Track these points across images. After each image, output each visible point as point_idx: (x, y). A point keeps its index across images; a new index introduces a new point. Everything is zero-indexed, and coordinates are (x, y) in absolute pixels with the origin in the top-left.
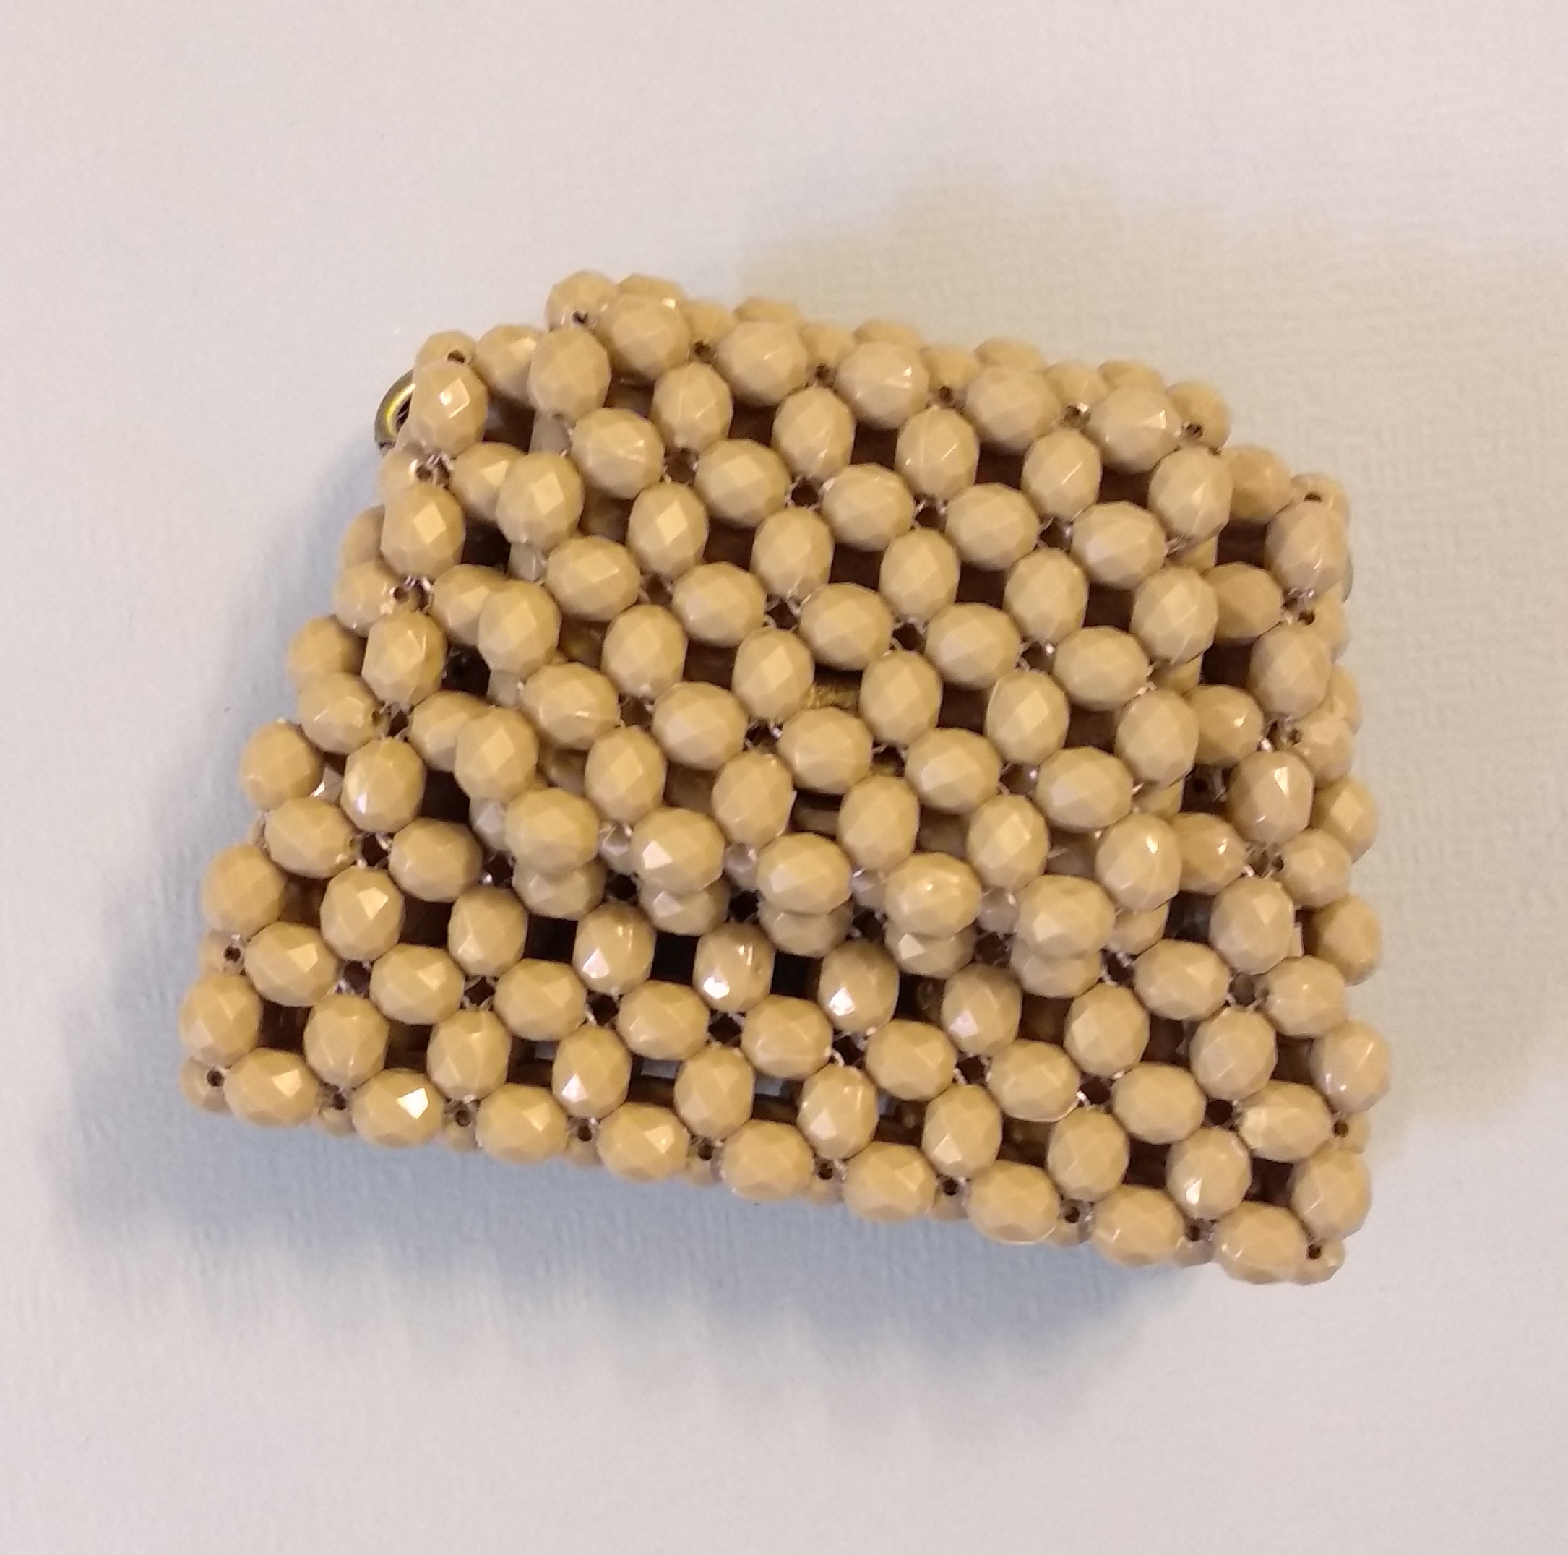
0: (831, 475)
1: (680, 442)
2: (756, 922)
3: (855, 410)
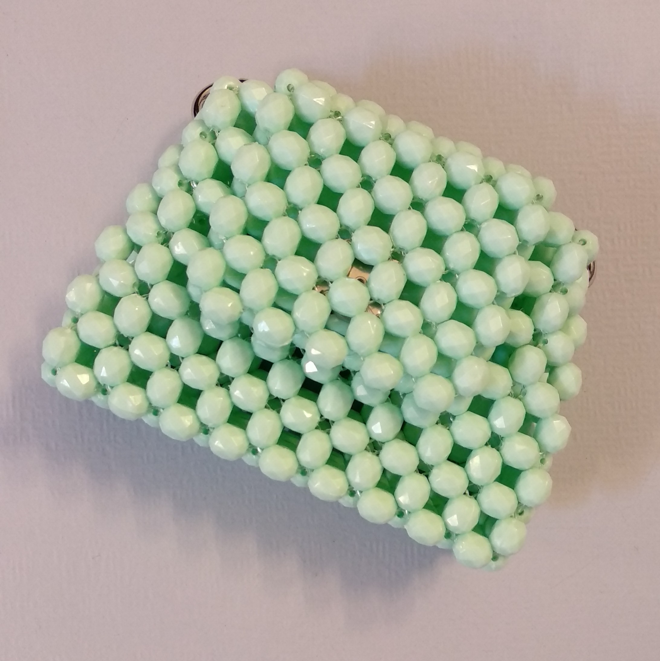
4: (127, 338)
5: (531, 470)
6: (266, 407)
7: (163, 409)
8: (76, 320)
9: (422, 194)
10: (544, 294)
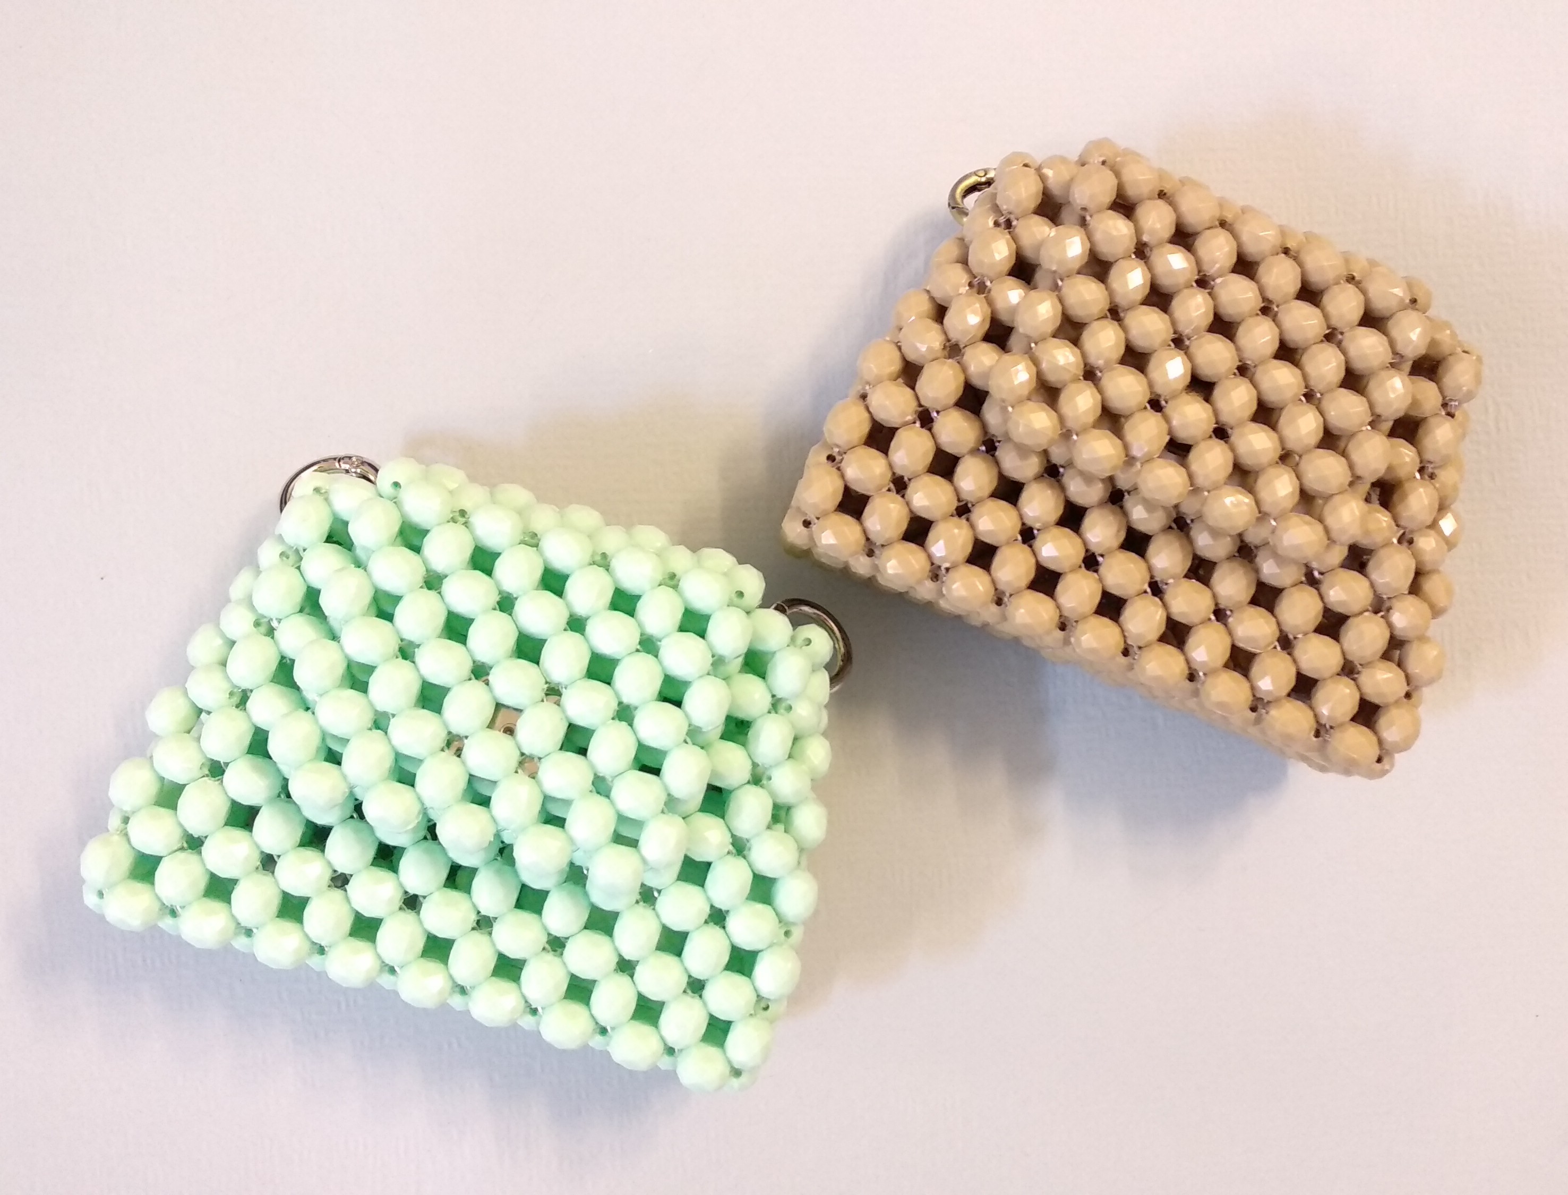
0: (1221, 276)
1: (1145, 238)
2: (1121, 507)
3: (1239, 246)
4: (199, 838)
5: (769, 950)
6: (401, 909)
7: (257, 928)
8: (126, 820)
9: (581, 610)
10: (760, 717)
